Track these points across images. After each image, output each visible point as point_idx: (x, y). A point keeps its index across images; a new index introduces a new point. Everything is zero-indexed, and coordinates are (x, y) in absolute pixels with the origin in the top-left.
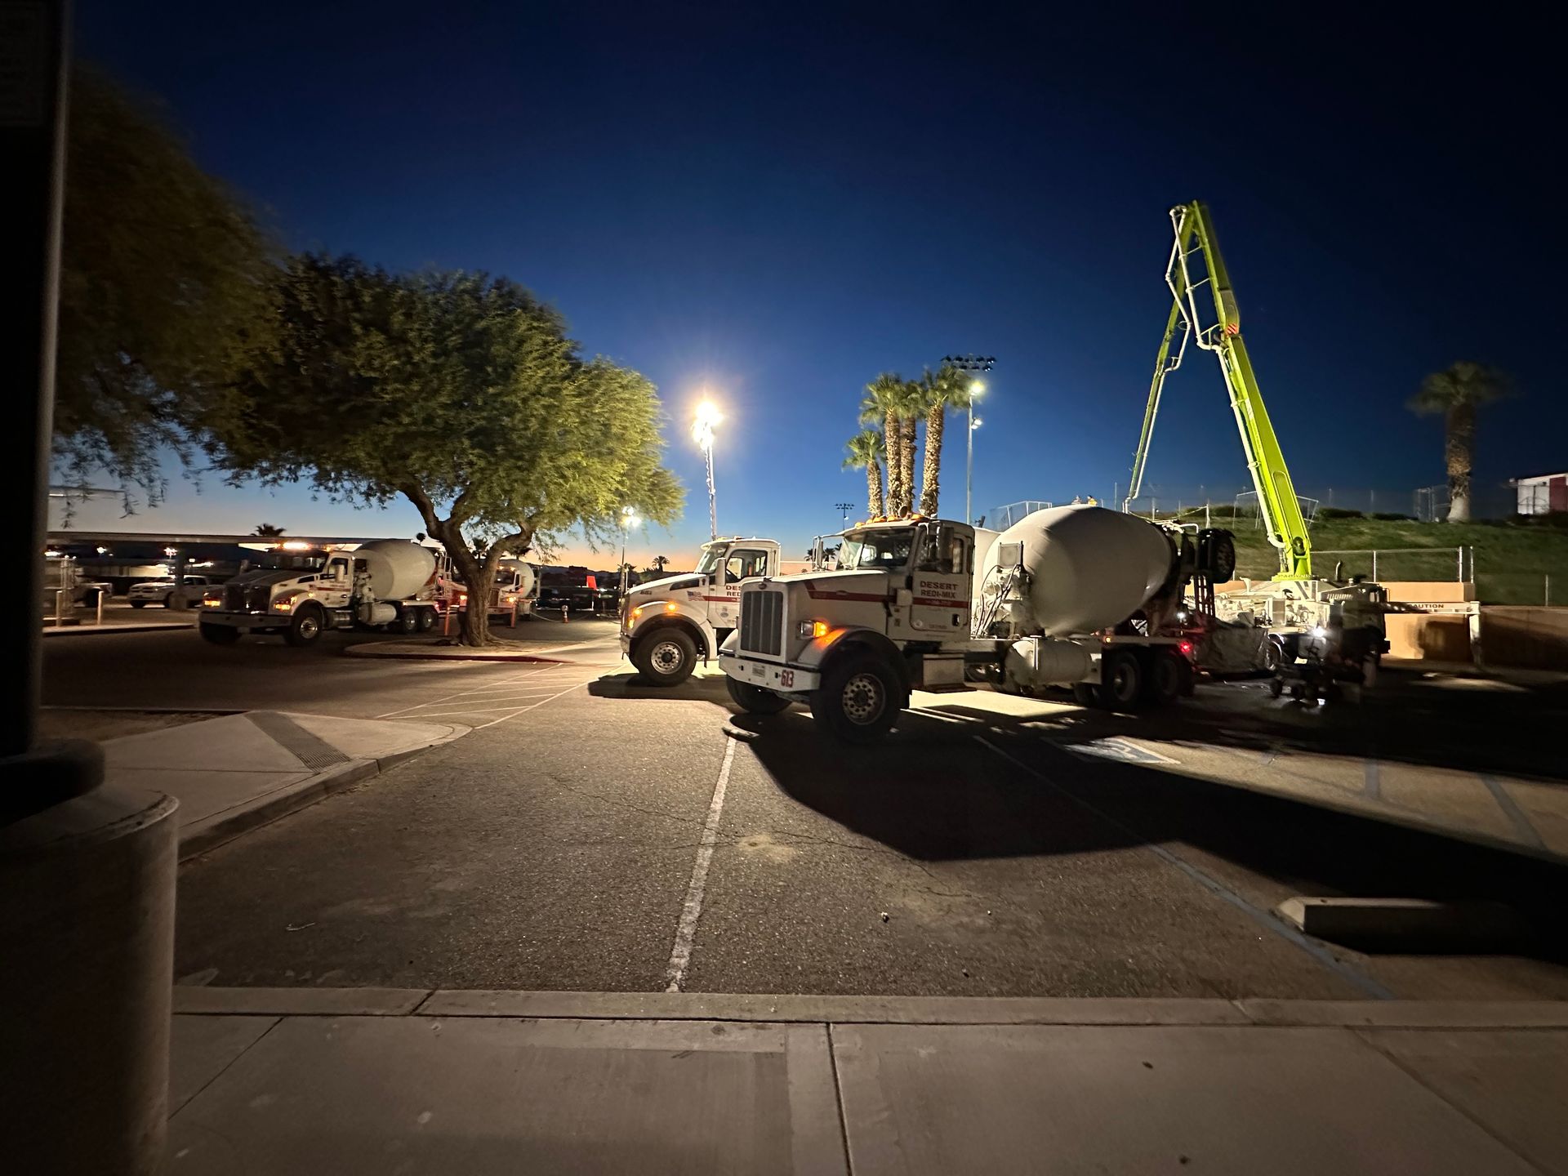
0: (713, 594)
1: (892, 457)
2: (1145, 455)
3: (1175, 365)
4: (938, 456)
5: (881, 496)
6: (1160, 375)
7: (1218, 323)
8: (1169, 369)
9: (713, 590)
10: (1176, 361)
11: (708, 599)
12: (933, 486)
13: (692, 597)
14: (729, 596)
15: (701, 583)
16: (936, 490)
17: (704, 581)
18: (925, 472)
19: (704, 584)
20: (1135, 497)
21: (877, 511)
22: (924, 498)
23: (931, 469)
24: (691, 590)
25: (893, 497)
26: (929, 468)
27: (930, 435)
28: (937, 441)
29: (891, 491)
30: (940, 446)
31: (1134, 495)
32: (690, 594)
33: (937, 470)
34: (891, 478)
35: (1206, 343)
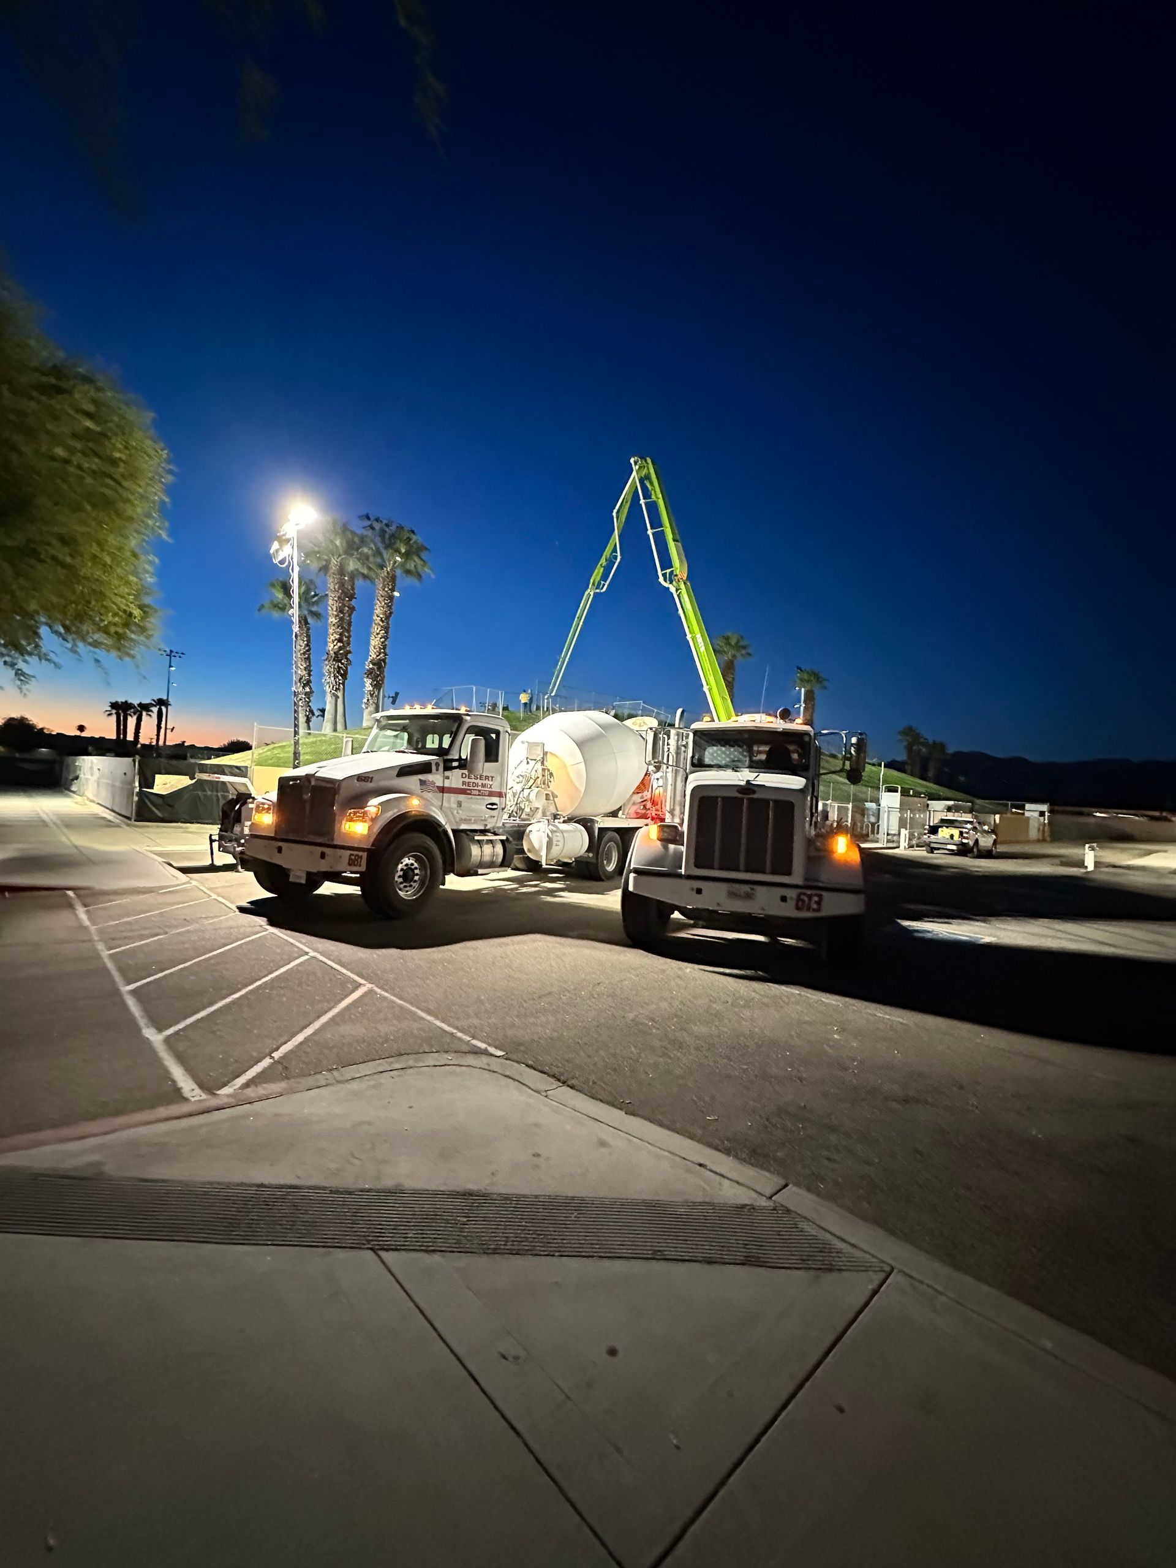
0: (447, 784)
1: (335, 613)
2: (567, 660)
3: (602, 588)
4: (388, 623)
5: (309, 655)
6: (590, 592)
7: (672, 567)
8: (598, 591)
9: (448, 778)
10: (604, 585)
11: (442, 790)
12: (382, 655)
13: (424, 787)
14: (464, 787)
15: (434, 768)
16: (384, 660)
17: (437, 765)
18: (373, 637)
19: (437, 770)
20: (553, 694)
21: (304, 672)
22: (371, 666)
23: (380, 636)
24: (422, 777)
25: (334, 660)
26: (378, 634)
27: (381, 599)
28: (388, 606)
29: (332, 652)
30: (391, 613)
31: (552, 692)
32: (422, 783)
33: (386, 638)
34: (332, 638)
35: (665, 581)
